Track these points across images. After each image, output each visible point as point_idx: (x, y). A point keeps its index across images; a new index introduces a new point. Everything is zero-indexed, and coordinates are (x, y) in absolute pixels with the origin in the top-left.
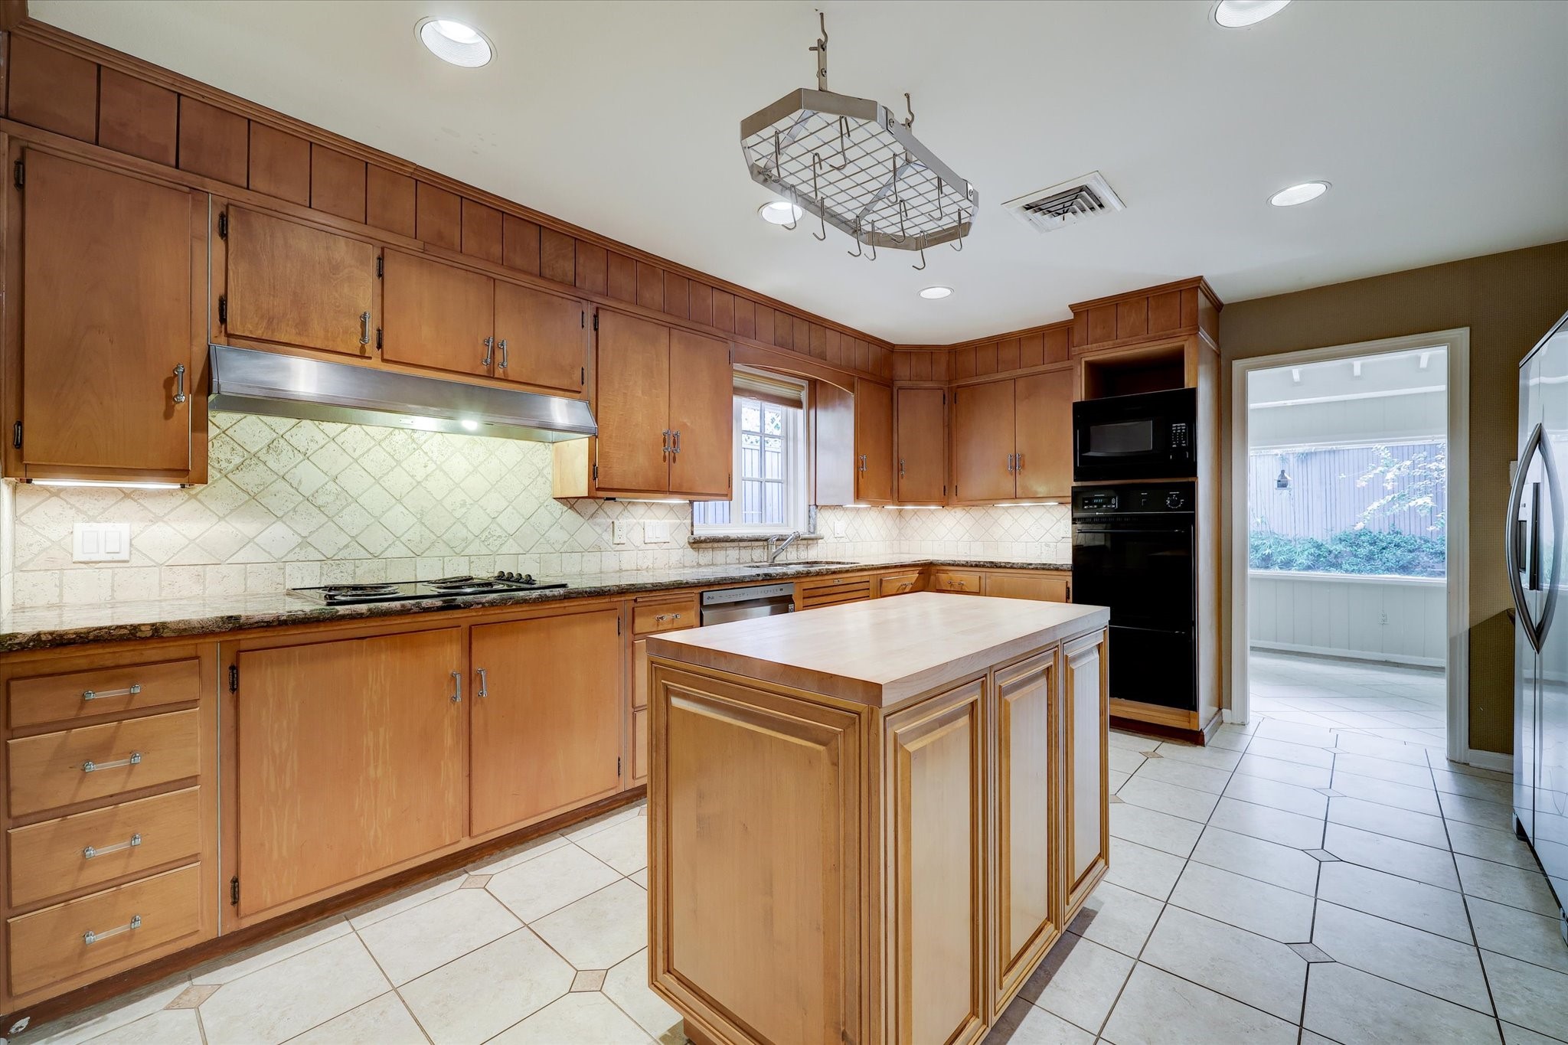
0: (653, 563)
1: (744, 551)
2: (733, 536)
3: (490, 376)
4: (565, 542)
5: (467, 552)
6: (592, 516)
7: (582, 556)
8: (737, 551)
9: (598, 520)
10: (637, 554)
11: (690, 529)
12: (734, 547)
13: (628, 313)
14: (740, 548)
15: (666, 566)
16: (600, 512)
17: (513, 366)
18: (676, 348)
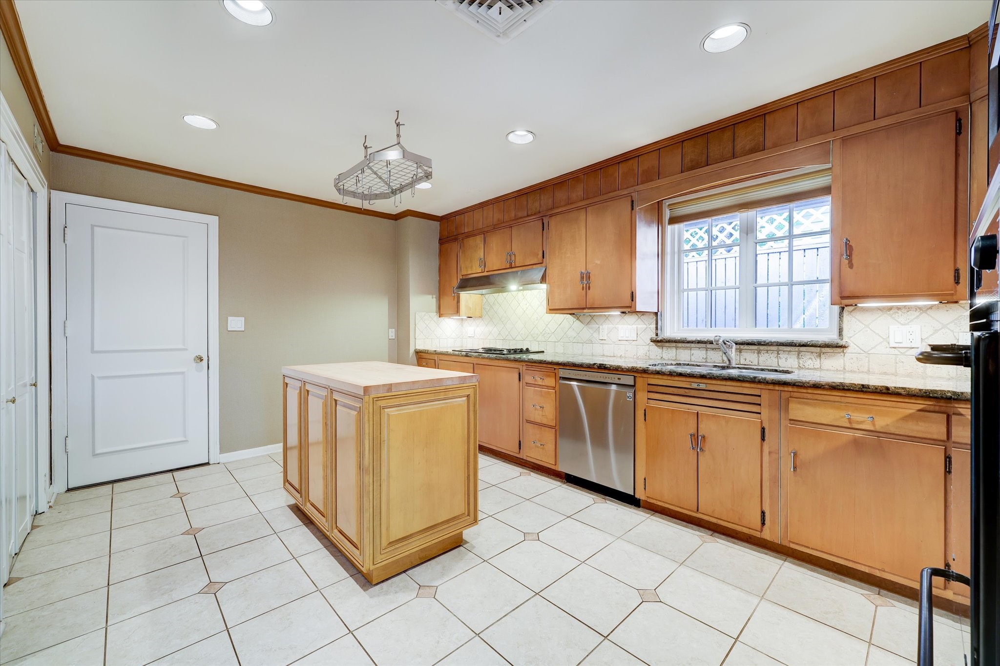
0: (625, 354)
1: (712, 352)
2: (689, 339)
3: (511, 268)
4: (575, 337)
5: (538, 340)
6: (587, 324)
7: (583, 345)
8: (704, 352)
9: (590, 326)
10: (614, 346)
11: (654, 331)
12: (699, 348)
13: (565, 212)
14: (707, 349)
15: (635, 357)
16: (592, 321)
17: (519, 261)
18: (590, 218)
